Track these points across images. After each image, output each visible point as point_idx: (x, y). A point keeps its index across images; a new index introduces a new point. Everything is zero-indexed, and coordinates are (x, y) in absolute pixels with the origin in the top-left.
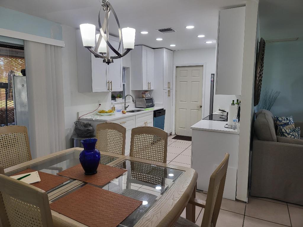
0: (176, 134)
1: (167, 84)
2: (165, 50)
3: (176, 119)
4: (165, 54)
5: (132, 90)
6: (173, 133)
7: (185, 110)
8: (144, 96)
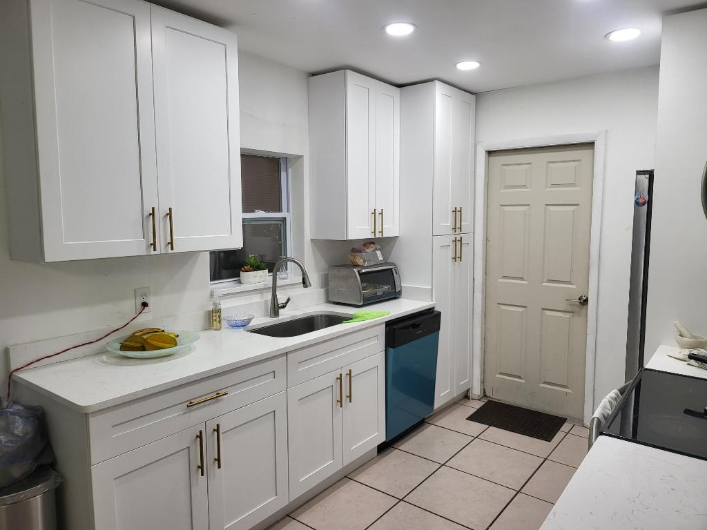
0: (485, 396)
1: (450, 216)
2: (439, 88)
3: (484, 340)
4: (441, 102)
5: (311, 239)
6: (476, 391)
7: (521, 310)
8: (360, 262)
